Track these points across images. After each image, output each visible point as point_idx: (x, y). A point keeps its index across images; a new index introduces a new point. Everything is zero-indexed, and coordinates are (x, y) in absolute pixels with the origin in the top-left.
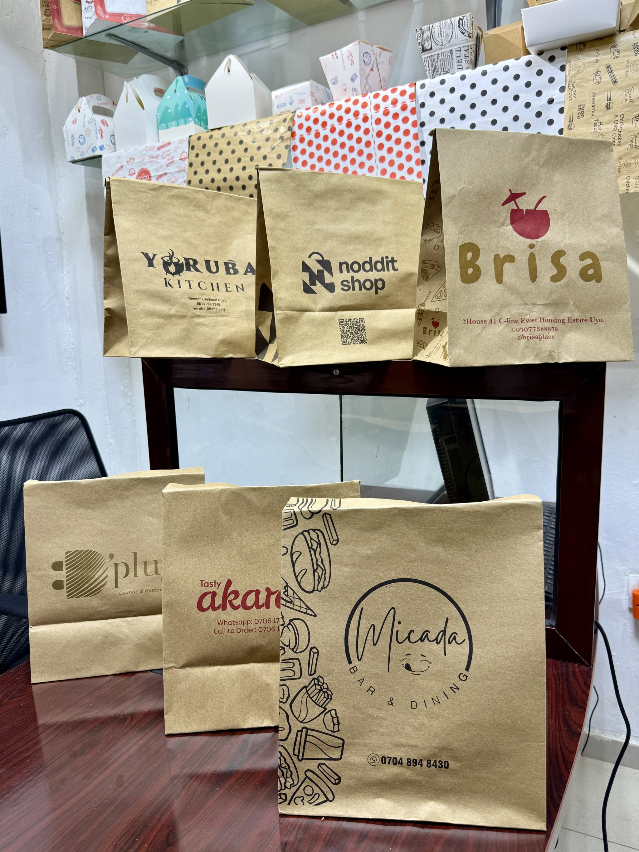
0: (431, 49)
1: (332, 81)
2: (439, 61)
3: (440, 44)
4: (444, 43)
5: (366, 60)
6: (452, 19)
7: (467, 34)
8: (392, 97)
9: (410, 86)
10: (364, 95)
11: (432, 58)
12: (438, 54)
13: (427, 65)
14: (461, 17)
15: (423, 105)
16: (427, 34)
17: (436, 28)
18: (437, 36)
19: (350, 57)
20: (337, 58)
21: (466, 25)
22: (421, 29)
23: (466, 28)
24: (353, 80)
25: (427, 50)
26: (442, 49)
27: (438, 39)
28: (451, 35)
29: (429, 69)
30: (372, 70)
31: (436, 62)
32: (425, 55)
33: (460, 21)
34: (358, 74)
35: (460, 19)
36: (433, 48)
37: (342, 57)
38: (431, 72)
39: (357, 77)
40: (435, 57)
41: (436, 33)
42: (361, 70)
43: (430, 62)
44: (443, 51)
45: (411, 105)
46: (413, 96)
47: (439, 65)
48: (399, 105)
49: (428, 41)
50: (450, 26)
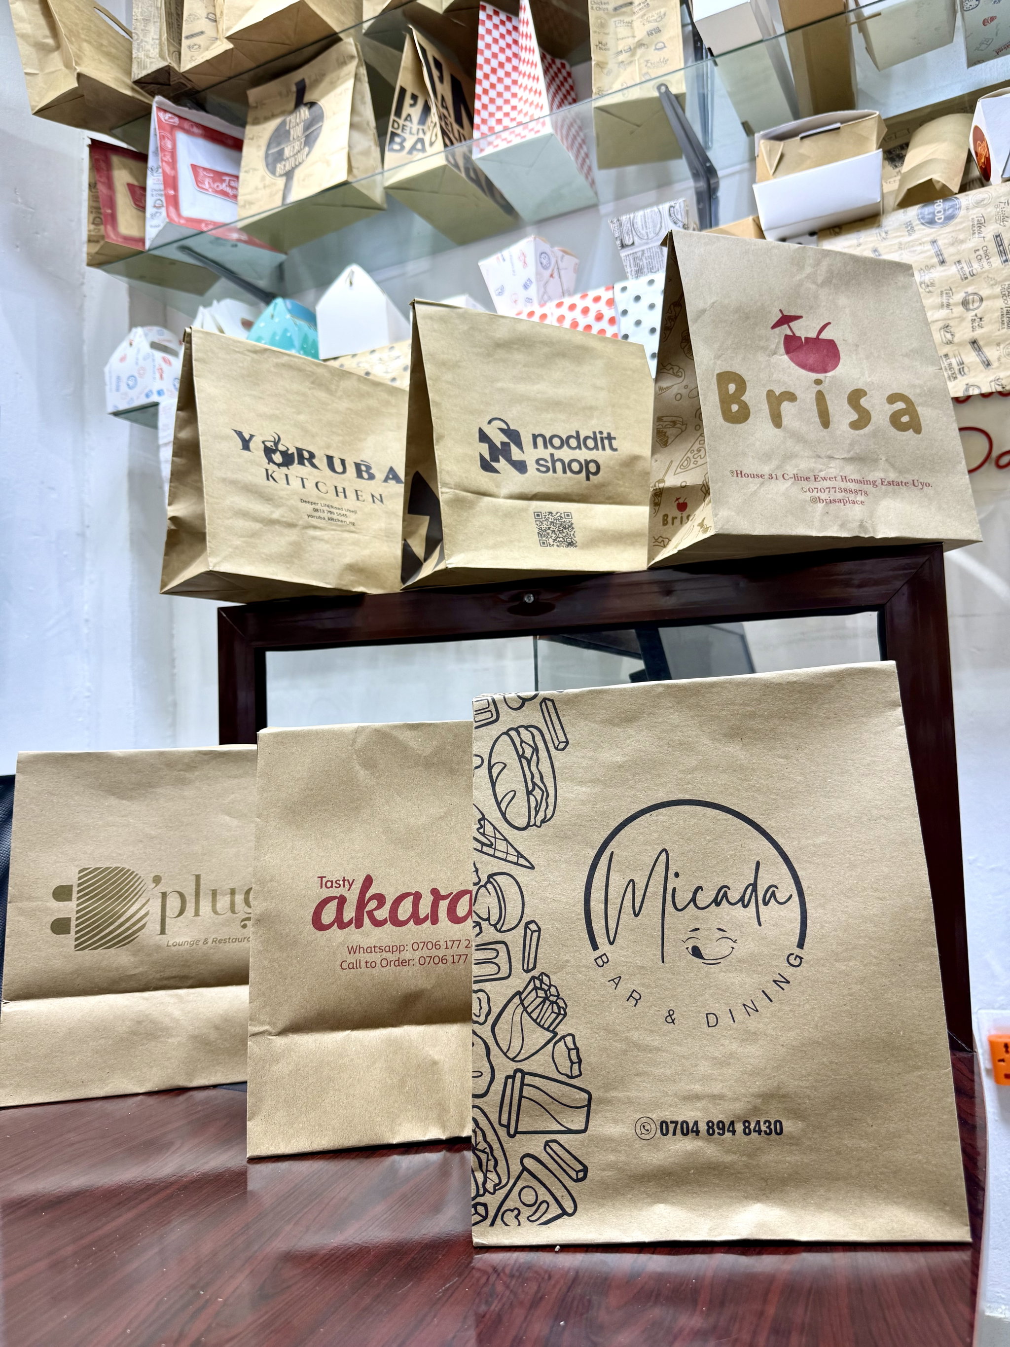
0: (633, 244)
1: (497, 292)
2: (644, 260)
3: (646, 237)
4: (650, 236)
5: (545, 262)
6: (661, 207)
7: (681, 224)
8: (580, 304)
9: (607, 289)
10: (542, 305)
11: (636, 256)
12: (643, 251)
13: (628, 264)
14: (672, 203)
15: (625, 312)
16: (626, 226)
17: (639, 218)
18: (640, 228)
19: (522, 258)
20: (504, 260)
21: (679, 214)
22: (618, 220)
23: (679, 217)
24: (526, 287)
25: (627, 246)
26: (647, 243)
27: (642, 231)
28: (659, 226)
29: (631, 271)
30: (552, 276)
31: (641, 260)
32: (624, 253)
33: (672, 209)
34: (533, 279)
35: (671, 207)
36: (636, 243)
37: (511, 259)
38: (633, 273)
39: (531, 282)
40: (639, 254)
41: (639, 224)
42: (538, 274)
43: (632, 261)
44: (650, 246)
45: (608, 313)
46: (611, 302)
47: (645, 264)
48: (592, 314)
49: (628, 235)
50: (658, 215)
